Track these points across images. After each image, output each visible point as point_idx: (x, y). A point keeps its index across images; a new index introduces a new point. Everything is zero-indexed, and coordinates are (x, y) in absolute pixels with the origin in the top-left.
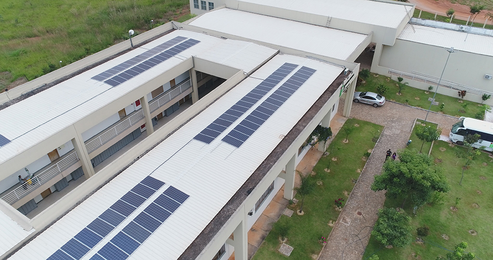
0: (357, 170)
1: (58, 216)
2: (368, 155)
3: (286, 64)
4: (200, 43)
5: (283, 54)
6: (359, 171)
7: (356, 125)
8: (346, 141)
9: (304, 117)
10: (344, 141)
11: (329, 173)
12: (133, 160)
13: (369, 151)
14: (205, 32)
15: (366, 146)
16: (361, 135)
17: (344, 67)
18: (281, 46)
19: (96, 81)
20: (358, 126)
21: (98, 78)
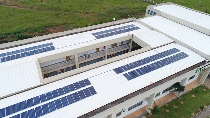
0: (192, 113)
1: (52, 81)
2: (203, 108)
3: (175, 48)
4: (140, 29)
5: (176, 43)
6: (193, 114)
7: (204, 90)
8: (194, 96)
9: (169, 77)
10: (192, 96)
11: (175, 108)
12: (87, 70)
13: (205, 107)
14: (145, 25)
15: (205, 103)
16: (205, 96)
17: (207, 58)
18: (176, 39)
19: (92, 35)
20: (206, 91)
21: (94, 34)
